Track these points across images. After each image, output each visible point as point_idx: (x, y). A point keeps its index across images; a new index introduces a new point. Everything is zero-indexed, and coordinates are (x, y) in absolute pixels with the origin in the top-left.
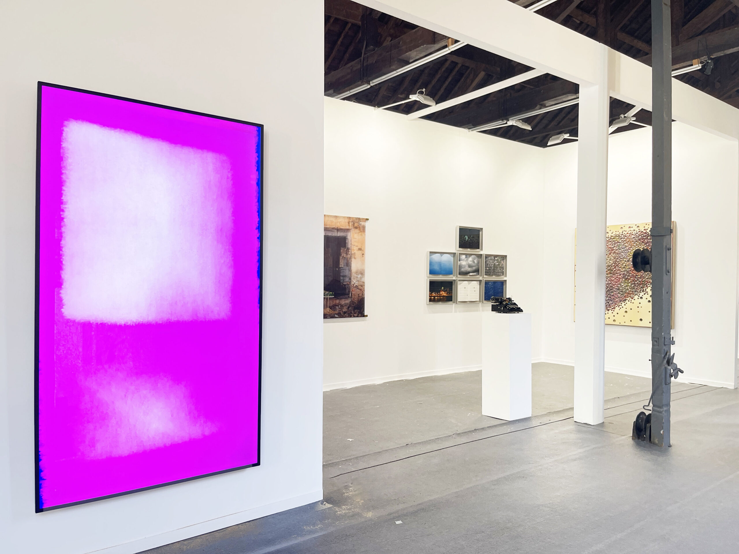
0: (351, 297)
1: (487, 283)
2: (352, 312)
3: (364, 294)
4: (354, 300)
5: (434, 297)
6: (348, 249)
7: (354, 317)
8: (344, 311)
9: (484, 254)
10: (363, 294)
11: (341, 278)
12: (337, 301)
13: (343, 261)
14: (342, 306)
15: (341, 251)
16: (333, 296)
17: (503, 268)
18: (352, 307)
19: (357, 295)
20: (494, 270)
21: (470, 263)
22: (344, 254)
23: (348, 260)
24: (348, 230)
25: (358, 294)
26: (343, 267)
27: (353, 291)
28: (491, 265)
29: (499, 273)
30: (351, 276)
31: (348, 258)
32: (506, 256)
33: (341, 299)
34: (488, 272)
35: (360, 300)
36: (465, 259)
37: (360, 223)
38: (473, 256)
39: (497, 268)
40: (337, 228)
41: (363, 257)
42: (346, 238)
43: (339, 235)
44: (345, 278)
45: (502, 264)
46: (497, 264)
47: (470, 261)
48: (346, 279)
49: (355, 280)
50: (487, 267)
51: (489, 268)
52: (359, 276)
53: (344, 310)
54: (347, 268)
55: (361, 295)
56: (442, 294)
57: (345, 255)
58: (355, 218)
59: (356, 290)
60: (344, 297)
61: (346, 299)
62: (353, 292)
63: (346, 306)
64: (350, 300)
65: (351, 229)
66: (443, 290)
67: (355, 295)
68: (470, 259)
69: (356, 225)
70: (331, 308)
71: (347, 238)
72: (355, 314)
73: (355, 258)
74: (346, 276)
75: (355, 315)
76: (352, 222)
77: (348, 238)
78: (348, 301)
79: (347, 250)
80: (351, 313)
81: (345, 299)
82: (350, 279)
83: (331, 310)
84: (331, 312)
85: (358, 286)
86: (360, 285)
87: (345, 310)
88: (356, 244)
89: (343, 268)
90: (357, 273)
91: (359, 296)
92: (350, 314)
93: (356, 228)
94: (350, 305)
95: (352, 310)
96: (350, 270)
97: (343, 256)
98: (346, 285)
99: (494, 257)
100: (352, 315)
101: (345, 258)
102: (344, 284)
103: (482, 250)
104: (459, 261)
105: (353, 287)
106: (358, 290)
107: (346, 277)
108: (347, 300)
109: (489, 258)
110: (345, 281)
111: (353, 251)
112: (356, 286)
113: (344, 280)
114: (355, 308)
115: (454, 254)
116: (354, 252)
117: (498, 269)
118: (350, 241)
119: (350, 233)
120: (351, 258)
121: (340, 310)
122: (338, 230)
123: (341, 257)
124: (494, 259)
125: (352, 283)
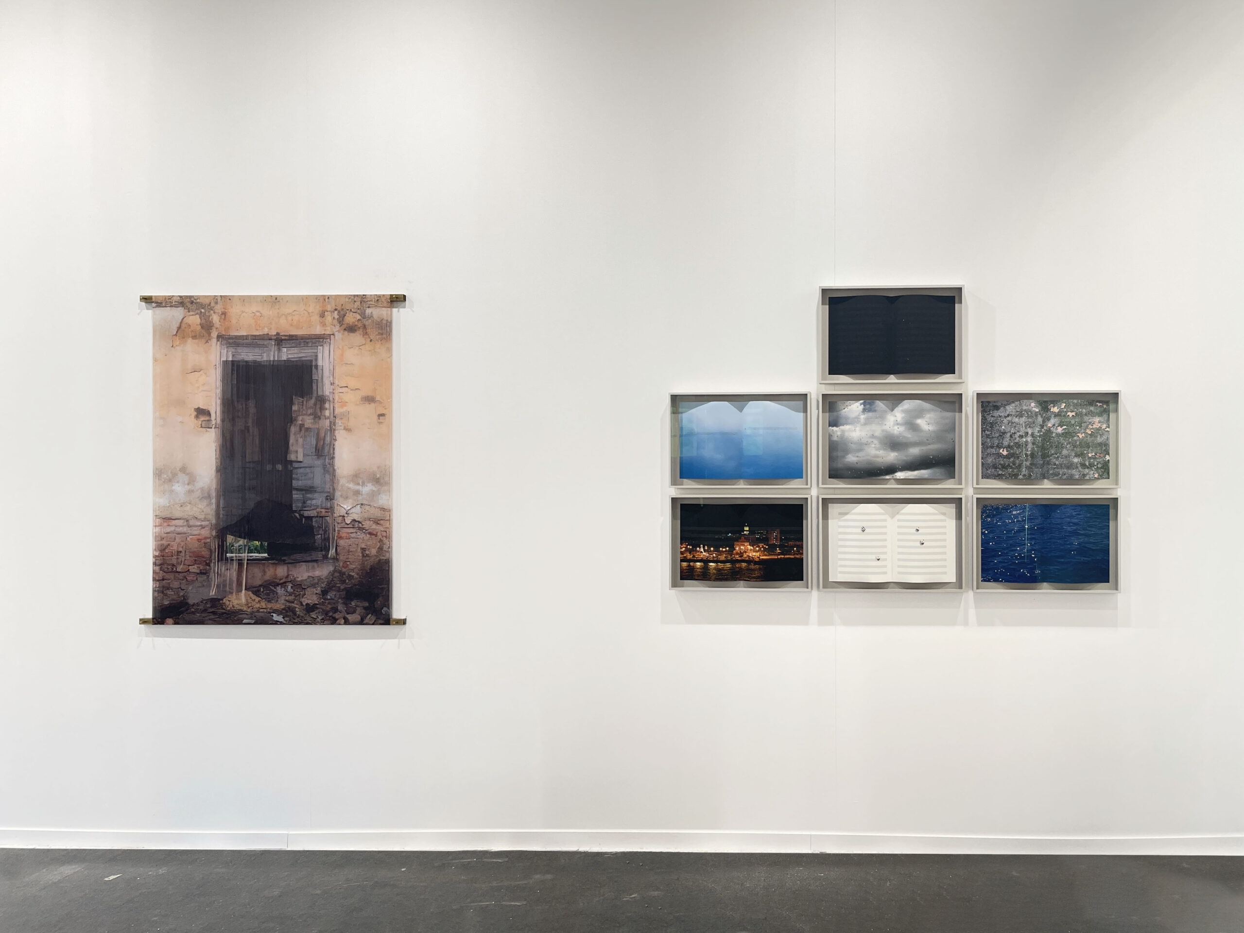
0: (336, 559)
2: (340, 607)
3: (385, 548)
4: (345, 565)
5: (706, 562)
6: (322, 401)
7: (347, 622)
8: (307, 604)
9: (970, 394)
10: (380, 549)
11: (296, 495)
12: (281, 571)
13: (301, 441)
14: (299, 587)
15: (295, 408)
16: (266, 555)
18: (339, 590)
19: (359, 549)
22: (305, 417)
23: (322, 435)
24: (319, 339)
25: (363, 550)
26: (300, 458)
27: (340, 538)
28: (1021, 437)
30: (334, 489)
31: (318, 429)
32: (1113, 396)
33: (296, 562)
35: (369, 567)
37: (368, 311)
39: (1060, 446)
40: (278, 334)
41: (380, 423)
42: (314, 364)
43: (284, 358)
44: (309, 495)
46: (1060, 430)
48: (312, 499)
49: (350, 501)
51: (1009, 447)
52: (368, 488)
53: (305, 601)
54: (318, 463)
55: (374, 551)
56: (746, 552)
57: (308, 421)
58: (346, 296)
59: (353, 535)
60: (309, 559)
61: (315, 564)
62: (342, 543)
63: (313, 586)
64: (331, 568)
65: (330, 335)
66: (747, 539)
67: (349, 551)
69: (351, 318)
70: (257, 593)
71: (316, 367)
72: (354, 612)
73: (348, 430)
74: (313, 487)
75: (350, 617)
76: (336, 312)
77: (320, 363)
78: (323, 571)
79: (315, 404)
80: (335, 610)
81: (310, 564)
82: (330, 498)
83: (257, 599)
84: (258, 605)
85: (359, 522)
86: (369, 519)
87: (311, 597)
88: (353, 383)
89: (301, 462)
90: (355, 477)
91: (367, 555)
92: (331, 614)
93: (351, 329)
94: (329, 584)
95: (338, 602)
96: (329, 470)
97: (302, 426)
98: (314, 520)
100: (337, 616)
101: (308, 429)
102: (306, 514)
105: (343, 525)
106: (361, 535)
107: (315, 492)
108: (318, 566)
109: (1010, 408)
110: (308, 506)
111: (342, 406)
112: (354, 520)
113: (304, 503)
114: (350, 595)
115: (803, 398)
116: (342, 410)
117: (1065, 452)
118: (326, 373)
119: (326, 348)
120: (332, 430)
121: (291, 598)
122: (280, 341)
123: (293, 429)
125: (339, 511)
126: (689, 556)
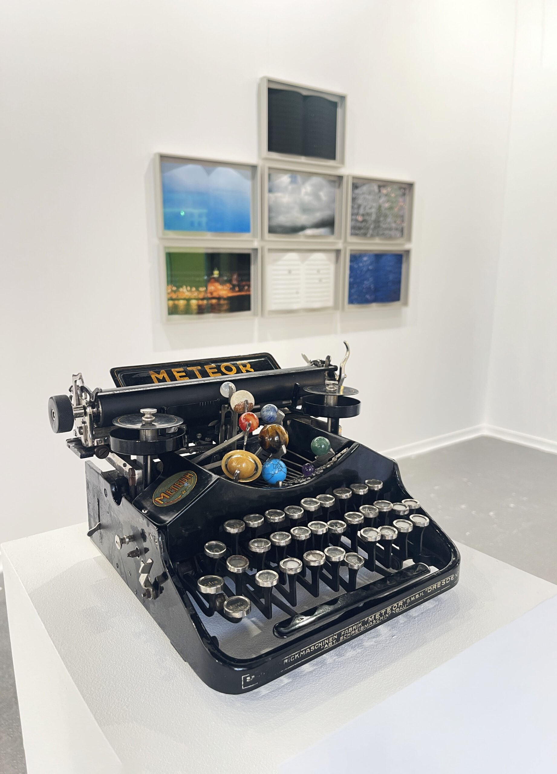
1: (355, 258)
5: (188, 300)
9: (348, 176)
17: (402, 216)
20: (377, 222)
21: (307, 199)
28: (370, 208)
29: (390, 229)
32: (410, 186)
34: (360, 228)
36: (290, 187)
38: (315, 180)
39: (386, 216)
45: (401, 208)
46: (387, 205)
47: (306, 194)
50: (357, 214)
51: (363, 215)
56: (216, 291)
66: (217, 280)
68: (307, 188)
99: (379, 187)
103: (343, 162)
104: (270, 191)
109: (365, 188)
115: (254, 167)
117: (389, 220)
124: (380, 191)
126: (174, 296)
